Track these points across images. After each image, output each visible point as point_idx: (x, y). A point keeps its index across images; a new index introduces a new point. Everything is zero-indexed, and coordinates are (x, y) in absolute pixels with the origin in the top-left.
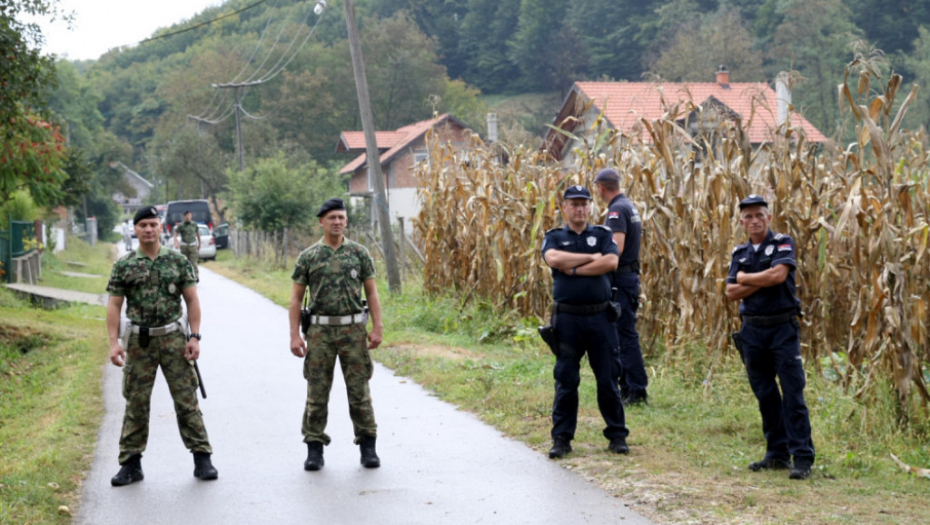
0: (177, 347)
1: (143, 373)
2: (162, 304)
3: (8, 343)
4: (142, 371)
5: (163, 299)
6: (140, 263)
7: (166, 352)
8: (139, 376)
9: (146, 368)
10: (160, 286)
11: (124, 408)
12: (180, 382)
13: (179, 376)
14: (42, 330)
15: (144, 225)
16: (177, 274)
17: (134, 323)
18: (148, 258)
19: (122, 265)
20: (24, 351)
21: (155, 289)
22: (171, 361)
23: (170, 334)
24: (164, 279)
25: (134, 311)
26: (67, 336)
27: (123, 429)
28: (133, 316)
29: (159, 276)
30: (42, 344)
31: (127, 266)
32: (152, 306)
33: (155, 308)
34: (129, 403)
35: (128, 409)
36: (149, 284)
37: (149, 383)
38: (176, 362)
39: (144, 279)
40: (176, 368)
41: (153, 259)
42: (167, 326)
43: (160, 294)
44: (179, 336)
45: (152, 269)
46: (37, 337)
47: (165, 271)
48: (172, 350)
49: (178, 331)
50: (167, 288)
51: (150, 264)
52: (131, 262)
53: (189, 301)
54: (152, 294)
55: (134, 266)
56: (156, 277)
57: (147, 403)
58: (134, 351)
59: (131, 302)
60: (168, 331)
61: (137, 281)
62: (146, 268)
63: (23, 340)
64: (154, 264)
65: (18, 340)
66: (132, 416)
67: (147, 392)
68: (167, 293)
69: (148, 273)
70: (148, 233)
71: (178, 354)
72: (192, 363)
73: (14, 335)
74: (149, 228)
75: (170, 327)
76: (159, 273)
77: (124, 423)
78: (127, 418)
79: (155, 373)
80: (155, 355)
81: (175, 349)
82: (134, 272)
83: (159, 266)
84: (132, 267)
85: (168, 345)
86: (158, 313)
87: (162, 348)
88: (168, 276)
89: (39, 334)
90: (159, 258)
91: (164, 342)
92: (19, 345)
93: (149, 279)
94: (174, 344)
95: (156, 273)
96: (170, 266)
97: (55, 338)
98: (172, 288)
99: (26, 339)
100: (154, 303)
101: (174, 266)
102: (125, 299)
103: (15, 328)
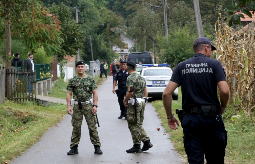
0: (90, 109)
1: (78, 117)
2: (84, 94)
3: (18, 119)
4: (78, 116)
5: (85, 92)
6: (78, 80)
7: (86, 110)
8: (77, 118)
9: (79, 116)
10: (84, 88)
11: (72, 129)
12: (90, 121)
13: (90, 118)
14: (33, 114)
15: (79, 67)
16: (90, 84)
17: (76, 100)
18: (80, 78)
19: (72, 80)
20: (25, 123)
21: (82, 89)
22: (88, 113)
23: (87, 104)
24: (85, 85)
25: (75, 97)
26: (44, 117)
27: (72, 136)
28: (75, 98)
29: (84, 85)
30: (33, 120)
31: (73, 80)
32: (81, 95)
33: (82, 95)
34: (74, 127)
35: (74, 129)
36: (80, 87)
37: (80, 121)
38: (89, 114)
39: (78, 85)
40: (89, 116)
41: (82, 78)
42: (86, 102)
43: (84, 91)
44: (91, 105)
45: (81, 82)
46: (30, 117)
47: (85, 83)
48: (88, 110)
49: (90, 103)
50: (86, 89)
51: (81, 80)
52: (75, 80)
53: (94, 94)
54: (81, 91)
55: (76, 81)
56: (83, 85)
57: (80, 127)
58: (76, 110)
59: (75, 93)
60: (87, 103)
61: (76, 86)
62: (79, 82)
63: (24, 118)
64: (82, 80)
65: (22, 118)
66: (75, 132)
67: (80, 123)
68: (86, 91)
69: (80, 83)
70: (81, 70)
71: (90, 111)
72: (95, 114)
73: (21, 116)
74: (81, 68)
75: (87, 102)
76: (84, 83)
77: (72, 134)
78: (73, 133)
79: (82, 117)
80: (82, 111)
81: (89, 110)
82: (75, 83)
83: (84, 81)
84: (75, 81)
85: (86, 108)
86: (83, 97)
87: (85, 109)
88: (87, 85)
89: (31, 115)
90: (84, 78)
91: (85, 107)
92: (23, 120)
93: (80, 85)
94: (89, 108)
95: (83, 83)
96: (88, 81)
97: (38, 118)
98: (88, 88)
99: (26, 117)
100: (82, 93)
101: (89, 81)
102: (73, 93)
103: (21, 113)
